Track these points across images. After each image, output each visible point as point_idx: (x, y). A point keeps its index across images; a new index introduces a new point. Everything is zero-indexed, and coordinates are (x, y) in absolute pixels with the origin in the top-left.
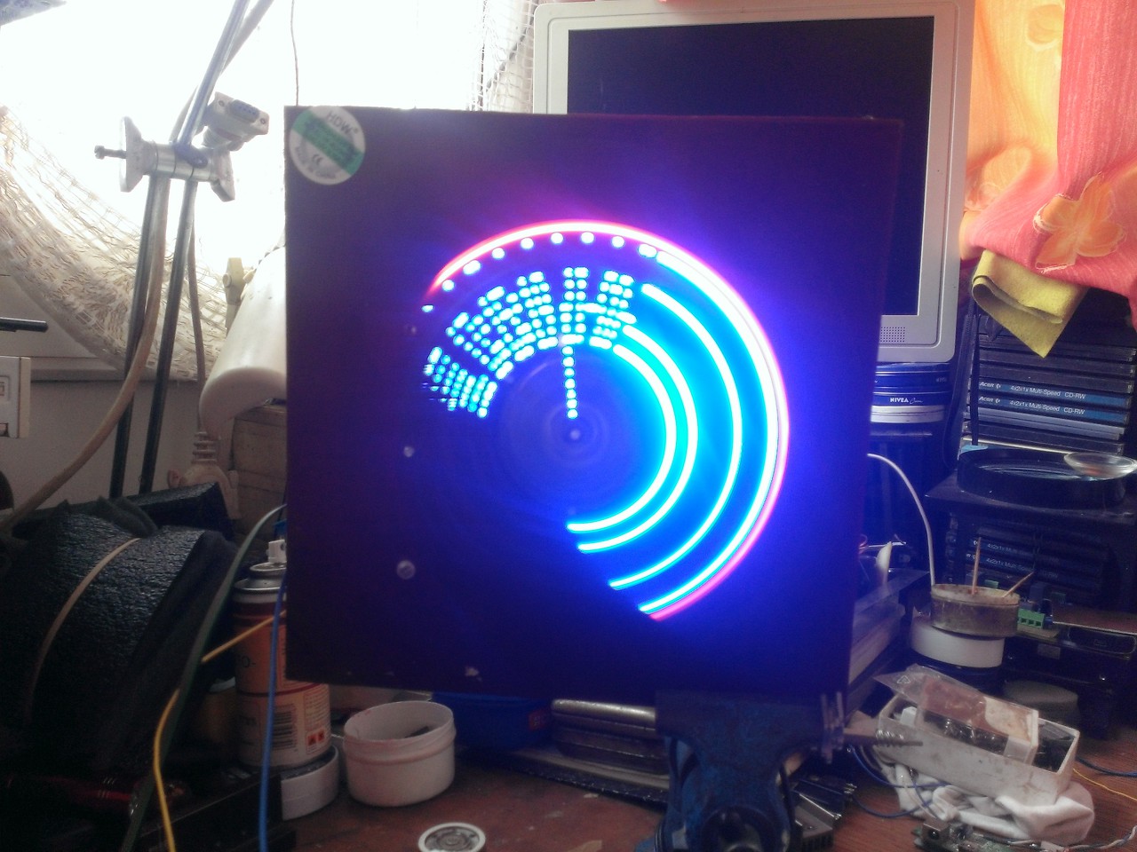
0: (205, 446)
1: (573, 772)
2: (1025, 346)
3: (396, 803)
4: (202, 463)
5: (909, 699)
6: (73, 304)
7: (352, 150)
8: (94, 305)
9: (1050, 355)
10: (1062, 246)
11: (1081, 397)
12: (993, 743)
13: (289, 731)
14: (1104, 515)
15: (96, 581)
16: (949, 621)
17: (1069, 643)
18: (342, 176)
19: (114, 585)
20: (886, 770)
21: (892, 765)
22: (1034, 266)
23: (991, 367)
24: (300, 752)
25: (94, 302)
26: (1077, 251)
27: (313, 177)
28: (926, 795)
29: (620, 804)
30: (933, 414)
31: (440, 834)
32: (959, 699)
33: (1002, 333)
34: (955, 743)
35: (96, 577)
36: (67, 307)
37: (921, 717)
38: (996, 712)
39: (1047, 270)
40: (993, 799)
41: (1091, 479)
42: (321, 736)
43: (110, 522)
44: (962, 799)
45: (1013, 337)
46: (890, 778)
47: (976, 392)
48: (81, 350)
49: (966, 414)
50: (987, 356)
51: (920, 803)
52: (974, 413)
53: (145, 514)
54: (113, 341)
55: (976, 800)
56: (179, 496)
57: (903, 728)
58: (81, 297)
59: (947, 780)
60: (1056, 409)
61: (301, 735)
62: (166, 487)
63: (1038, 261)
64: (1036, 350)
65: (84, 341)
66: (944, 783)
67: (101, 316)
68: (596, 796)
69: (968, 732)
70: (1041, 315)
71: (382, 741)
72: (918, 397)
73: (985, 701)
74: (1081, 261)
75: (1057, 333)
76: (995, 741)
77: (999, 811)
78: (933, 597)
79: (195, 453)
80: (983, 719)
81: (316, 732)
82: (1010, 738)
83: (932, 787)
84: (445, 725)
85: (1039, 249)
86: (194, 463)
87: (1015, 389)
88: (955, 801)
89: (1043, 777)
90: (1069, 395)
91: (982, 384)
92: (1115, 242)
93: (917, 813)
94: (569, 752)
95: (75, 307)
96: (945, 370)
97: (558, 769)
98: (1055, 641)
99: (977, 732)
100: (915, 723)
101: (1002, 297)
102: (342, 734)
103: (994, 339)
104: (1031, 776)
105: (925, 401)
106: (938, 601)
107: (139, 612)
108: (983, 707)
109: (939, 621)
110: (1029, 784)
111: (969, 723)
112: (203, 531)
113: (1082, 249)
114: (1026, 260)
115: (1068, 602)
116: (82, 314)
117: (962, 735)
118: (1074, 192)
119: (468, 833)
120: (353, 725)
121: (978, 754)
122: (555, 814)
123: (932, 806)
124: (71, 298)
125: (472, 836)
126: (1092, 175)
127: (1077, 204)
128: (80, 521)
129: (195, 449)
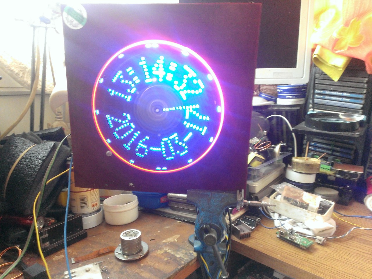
0: (59, 115)
1: (174, 215)
2: (330, 78)
3: (119, 224)
4: (58, 121)
5: (280, 193)
6: (13, 70)
7: (83, 18)
8: (21, 70)
9: (338, 81)
10: (343, 43)
11: (348, 95)
12: (304, 206)
13: (85, 203)
14: (349, 134)
15: (23, 158)
16: (297, 168)
17: (338, 176)
18: (80, 26)
19: (28, 159)
20: (271, 214)
21: (274, 213)
22: (333, 50)
23: (320, 85)
24: (89, 209)
25: (21, 69)
26: (348, 45)
27: (71, 27)
28: (283, 222)
29: (187, 224)
30: (301, 101)
31: (127, 233)
32: (296, 192)
33: (323, 73)
34: (293, 206)
35: (23, 156)
36: (12, 71)
37: (282, 198)
38: (307, 197)
39: (337, 52)
40: (304, 223)
41: (348, 122)
42: (96, 204)
43: (27, 139)
44: (295, 223)
45: (326, 75)
46: (272, 217)
47: (314, 94)
48: (19, 85)
49: (311, 101)
50: (319, 81)
51: (280, 225)
52: (313, 101)
53: (38, 137)
54: (27, 82)
55: (298, 224)
56: (50, 131)
57: (277, 201)
58: (17, 68)
59: (290, 217)
60: (340, 99)
61: (90, 204)
62: (47, 128)
63: (335, 48)
64: (333, 79)
65: (19, 82)
66: (289, 218)
67: (24, 74)
68: (180, 222)
69: (297, 202)
70: (336, 67)
71: (114, 206)
72: (296, 96)
73: (303, 193)
74: (350, 48)
75: (341, 73)
76: (305, 206)
77: (306, 227)
78: (293, 161)
79: (56, 118)
80: (302, 198)
81: (95, 203)
82: (310, 205)
83: (285, 219)
84: (135, 201)
85: (335, 44)
86: (56, 121)
87: (327, 92)
88: (292, 224)
89: (319, 216)
90: (345, 94)
91: (317, 91)
92: (361, 42)
93: (279, 227)
94: (173, 209)
95: (14, 71)
96: (305, 86)
97: (170, 214)
98: (333, 175)
99: (300, 203)
100: (281, 200)
101: (323, 61)
102: (103, 203)
103: (320, 76)
104: (316, 216)
105: (298, 97)
106: (294, 162)
107: (35, 167)
108: (302, 195)
109: (294, 168)
110: (315, 219)
111: (298, 200)
112: (55, 142)
113: (350, 44)
114: (331, 48)
115: (341, 162)
116: (17, 73)
117: (295, 204)
118: (347, 24)
119: (136, 232)
120: (106, 202)
121: (300, 209)
122: (167, 227)
123: (284, 225)
124: (13, 68)
125: (137, 233)
126: (353, 18)
127: (348, 28)
128: (18, 139)
129: (55, 116)
